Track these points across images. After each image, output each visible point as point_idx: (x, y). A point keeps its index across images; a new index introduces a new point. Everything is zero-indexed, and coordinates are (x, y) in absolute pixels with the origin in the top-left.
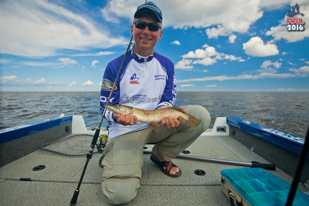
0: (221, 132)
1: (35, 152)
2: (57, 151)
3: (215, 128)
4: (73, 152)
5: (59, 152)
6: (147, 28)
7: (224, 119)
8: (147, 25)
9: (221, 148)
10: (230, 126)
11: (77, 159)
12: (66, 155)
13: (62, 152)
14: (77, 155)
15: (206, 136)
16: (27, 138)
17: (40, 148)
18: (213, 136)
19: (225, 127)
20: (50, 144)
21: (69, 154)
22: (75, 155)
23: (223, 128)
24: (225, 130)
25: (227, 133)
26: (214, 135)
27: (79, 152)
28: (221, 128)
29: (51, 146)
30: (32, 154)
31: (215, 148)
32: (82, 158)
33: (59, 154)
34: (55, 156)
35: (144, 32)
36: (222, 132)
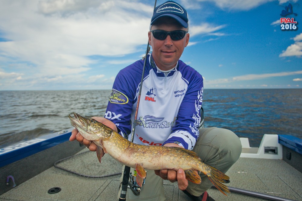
0: (270, 154)
1: (49, 170)
2: (72, 171)
3: (261, 149)
4: (89, 172)
5: (75, 172)
6: (169, 37)
7: (275, 137)
8: (169, 34)
9: (272, 177)
10: (284, 147)
11: (94, 182)
12: (82, 176)
13: (78, 172)
14: (95, 177)
15: (250, 158)
16: (41, 154)
17: (53, 165)
18: (259, 159)
19: (277, 148)
20: (63, 160)
21: (84, 174)
22: (92, 177)
23: (273, 149)
24: (276, 152)
25: (280, 155)
26: (261, 157)
27: (96, 173)
28: (271, 148)
29: (65, 163)
30: (46, 172)
31: (264, 177)
32: (99, 181)
33: (74, 174)
34: (70, 177)
35: (165, 44)
36: (272, 154)
